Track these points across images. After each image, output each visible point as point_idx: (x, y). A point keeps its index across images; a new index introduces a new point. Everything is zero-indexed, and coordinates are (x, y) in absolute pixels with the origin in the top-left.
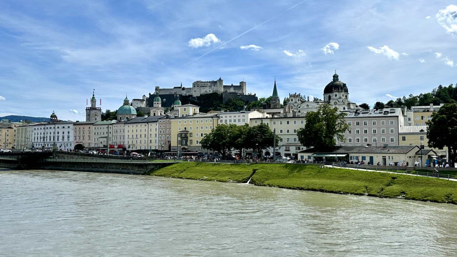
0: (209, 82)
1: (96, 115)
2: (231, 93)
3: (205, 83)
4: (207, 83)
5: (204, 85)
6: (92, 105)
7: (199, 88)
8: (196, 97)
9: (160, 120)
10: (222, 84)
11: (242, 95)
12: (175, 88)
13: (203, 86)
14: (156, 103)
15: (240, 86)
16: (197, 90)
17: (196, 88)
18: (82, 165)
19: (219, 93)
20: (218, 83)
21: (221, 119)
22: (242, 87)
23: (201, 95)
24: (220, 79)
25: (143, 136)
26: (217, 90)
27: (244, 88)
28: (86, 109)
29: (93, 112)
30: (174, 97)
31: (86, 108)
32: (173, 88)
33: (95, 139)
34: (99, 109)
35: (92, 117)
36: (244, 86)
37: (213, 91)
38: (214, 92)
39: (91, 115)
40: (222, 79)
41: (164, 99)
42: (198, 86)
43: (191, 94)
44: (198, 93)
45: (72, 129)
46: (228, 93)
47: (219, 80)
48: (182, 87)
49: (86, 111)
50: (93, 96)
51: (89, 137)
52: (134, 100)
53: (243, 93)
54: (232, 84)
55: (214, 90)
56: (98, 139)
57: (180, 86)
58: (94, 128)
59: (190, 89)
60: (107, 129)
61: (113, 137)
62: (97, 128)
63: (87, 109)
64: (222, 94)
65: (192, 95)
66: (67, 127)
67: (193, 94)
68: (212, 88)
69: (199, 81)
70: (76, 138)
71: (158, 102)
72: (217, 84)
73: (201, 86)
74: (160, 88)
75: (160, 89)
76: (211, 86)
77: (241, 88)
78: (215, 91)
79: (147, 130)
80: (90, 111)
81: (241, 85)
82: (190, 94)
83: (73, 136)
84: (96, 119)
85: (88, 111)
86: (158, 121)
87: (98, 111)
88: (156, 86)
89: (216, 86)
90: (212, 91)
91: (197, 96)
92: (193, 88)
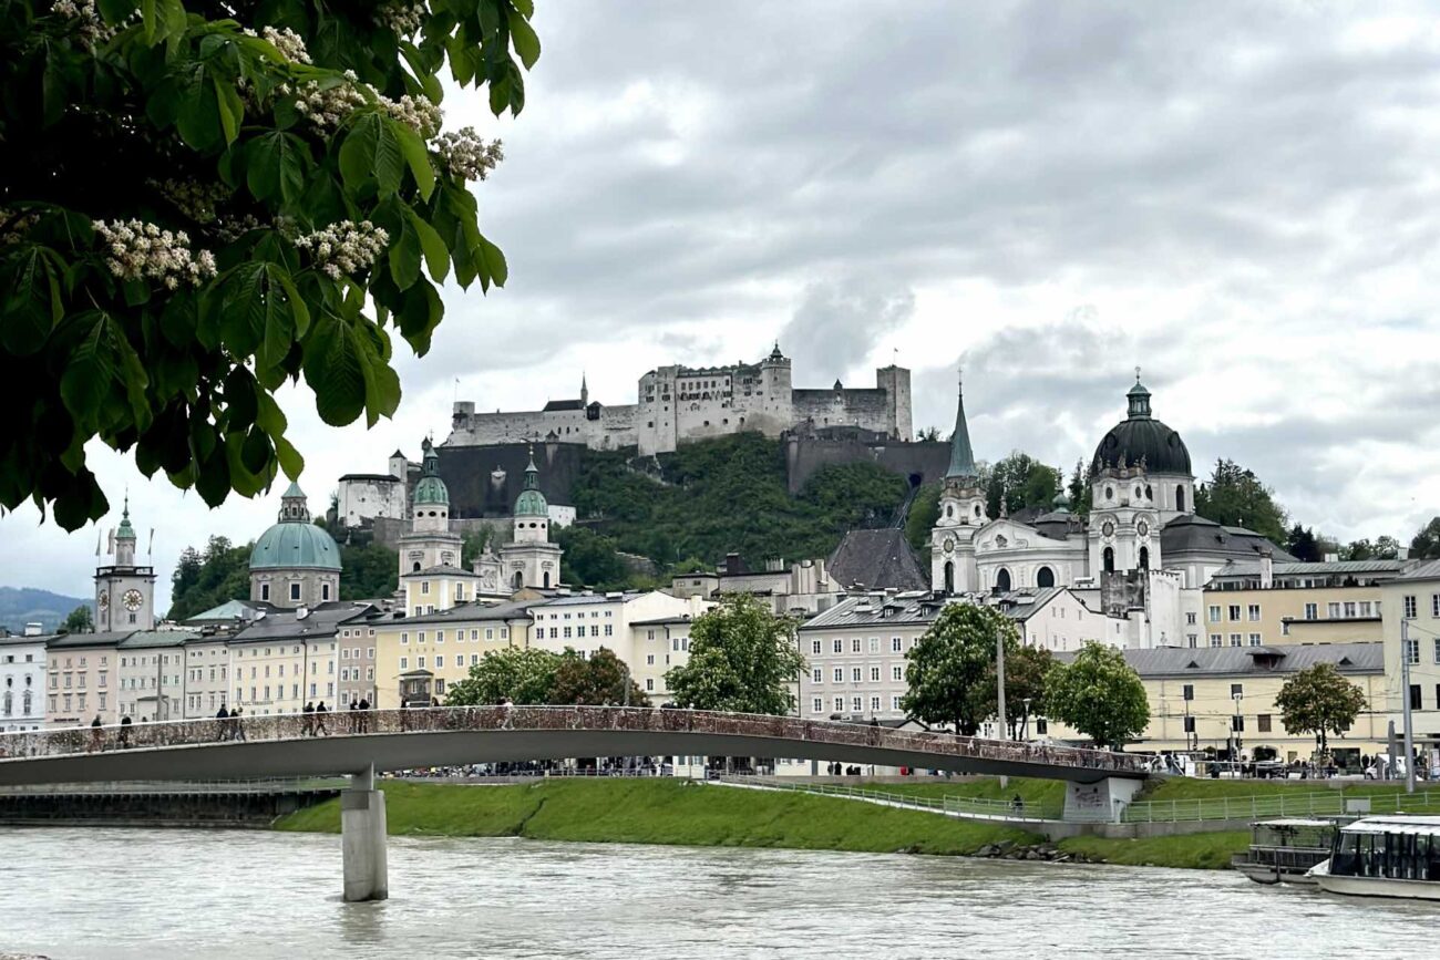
0: (724, 371)
1: (133, 601)
2: (831, 429)
3: (702, 380)
4: (710, 380)
5: (694, 391)
6: (120, 556)
7: (670, 405)
8: (658, 454)
9: (343, 629)
10: (787, 383)
11: (890, 440)
12: (552, 406)
13: (691, 397)
14: (426, 513)
15: (880, 392)
16: (663, 416)
17: (658, 404)
18: (75, 806)
19: (772, 434)
20: (765, 375)
21: (538, 624)
22: (890, 398)
23: (683, 447)
24: (776, 355)
25: (288, 692)
26: (761, 419)
27: (900, 399)
28: (95, 574)
29: (123, 586)
30: (547, 461)
31: (98, 569)
32: (540, 407)
33: (122, 706)
34: (148, 572)
35: (117, 610)
36: (898, 389)
37: (742, 419)
38: (745, 428)
39: (116, 601)
40: (785, 355)
41: (495, 470)
42: (667, 398)
43: (633, 443)
44: (665, 437)
45: (42, 668)
46: (817, 431)
47: (771, 360)
48: (590, 402)
49: (97, 583)
50: (122, 518)
51: (103, 699)
52: (349, 479)
53: (896, 430)
54: (838, 383)
55: (746, 415)
56: (132, 705)
57: (577, 397)
58: (120, 662)
59: (626, 410)
60: (157, 669)
61: (188, 696)
62: (129, 662)
63: (102, 572)
64: (783, 443)
65: (635, 448)
66: (24, 659)
67: (641, 442)
68: (738, 407)
69: (672, 368)
70: (54, 706)
71: (433, 508)
72: (760, 382)
73: (680, 392)
74: (477, 411)
75: (476, 415)
76: (729, 394)
77: (885, 404)
78: (750, 424)
79: (301, 666)
80: (110, 582)
81: (886, 386)
82: (627, 442)
83: (44, 695)
84: (133, 619)
85: (104, 583)
86: (338, 632)
87: (141, 581)
88: (458, 400)
89: (754, 395)
90: (738, 422)
91: (661, 451)
92: (639, 406)
